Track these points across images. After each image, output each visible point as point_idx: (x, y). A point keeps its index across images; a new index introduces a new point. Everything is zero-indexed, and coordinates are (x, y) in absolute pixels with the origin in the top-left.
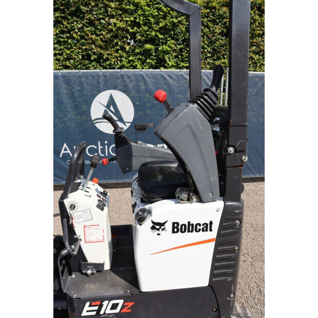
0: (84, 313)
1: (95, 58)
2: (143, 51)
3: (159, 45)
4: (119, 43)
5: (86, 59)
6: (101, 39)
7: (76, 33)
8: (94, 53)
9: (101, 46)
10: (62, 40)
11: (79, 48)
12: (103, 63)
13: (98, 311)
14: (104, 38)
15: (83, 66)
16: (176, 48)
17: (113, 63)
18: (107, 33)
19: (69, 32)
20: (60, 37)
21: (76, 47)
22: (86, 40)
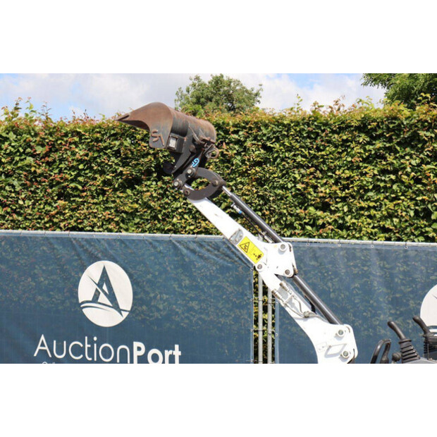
5: (423, 218)
7: (408, 174)
10: (382, 185)
11: (411, 199)
15: (416, 229)
19: (395, 172)
20: (382, 181)
21: (406, 196)
22: (424, 185)
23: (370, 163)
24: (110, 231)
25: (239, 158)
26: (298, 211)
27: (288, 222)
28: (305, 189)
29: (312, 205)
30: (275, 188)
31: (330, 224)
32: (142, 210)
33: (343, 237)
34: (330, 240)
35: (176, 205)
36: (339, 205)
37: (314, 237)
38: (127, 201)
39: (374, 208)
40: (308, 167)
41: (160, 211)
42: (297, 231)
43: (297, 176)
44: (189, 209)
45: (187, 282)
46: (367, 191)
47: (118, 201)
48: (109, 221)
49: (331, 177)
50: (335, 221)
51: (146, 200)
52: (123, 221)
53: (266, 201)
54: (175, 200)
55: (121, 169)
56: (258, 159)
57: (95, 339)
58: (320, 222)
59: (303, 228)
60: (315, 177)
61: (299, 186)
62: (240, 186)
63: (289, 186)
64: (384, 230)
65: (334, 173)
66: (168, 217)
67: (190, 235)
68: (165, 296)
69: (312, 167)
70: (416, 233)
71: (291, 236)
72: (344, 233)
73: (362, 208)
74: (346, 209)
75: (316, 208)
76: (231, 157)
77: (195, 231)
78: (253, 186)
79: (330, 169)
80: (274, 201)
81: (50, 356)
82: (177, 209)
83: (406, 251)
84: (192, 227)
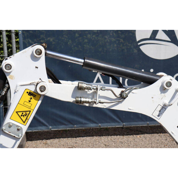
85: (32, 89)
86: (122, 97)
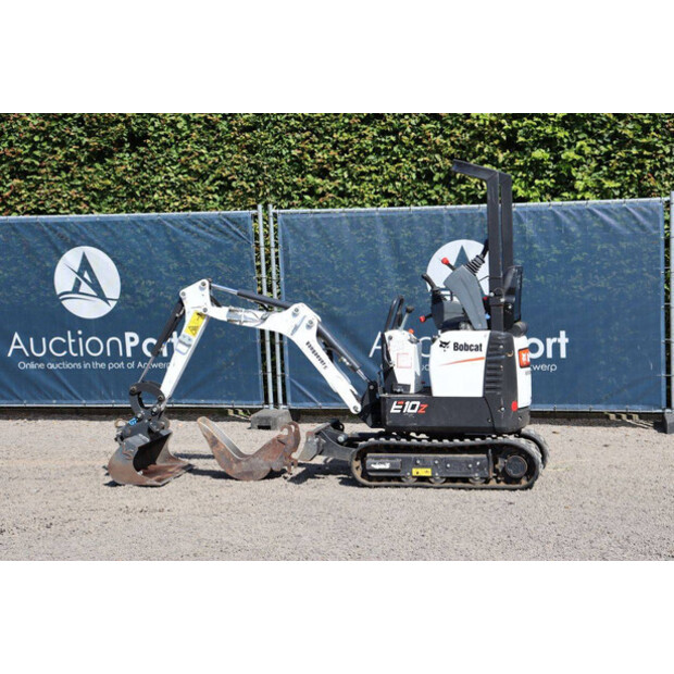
0: (392, 411)
1: (440, 179)
2: (531, 162)
3: (563, 149)
4: (486, 150)
5: (425, 180)
6: (452, 143)
7: (408, 135)
8: (439, 170)
9: (453, 155)
10: (382, 147)
11: (413, 161)
12: (455, 186)
13: (402, 409)
14: (458, 141)
15: (419, 192)
16: (597, 152)
17: (473, 187)
18: (464, 131)
19: (395, 133)
20: (381, 143)
21: (407, 158)
22: (425, 145)
23: (368, 123)
24: (79, 212)
25: (225, 123)
26: (295, 180)
27: (285, 193)
28: (301, 155)
29: (310, 172)
30: (267, 155)
31: (330, 192)
32: (116, 187)
33: (344, 205)
34: (330, 210)
35: (156, 179)
36: (339, 171)
37: (314, 207)
38: (97, 176)
39: (377, 172)
40: (303, 131)
41: (138, 187)
42: (295, 202)
43: (291, 141)
44: (172, 183)
45: (176, 265)
46: (367, 154)
47: (85, 177)
48: (78, 201)
49: (329, 141)
50: (336, 188)
51: (119, 175)
52: (94, 200)
53: (259, 170)
54: (155, 173)
55: (85, 140)
56: (247, 124)
57: (80, 332)
58: (320, 190)
59: (302, 199)
60: (311, 142)
61: (295, 152)
62: (229, 155)
63: (284, 152)
64: (387, 195)
65: (331, 136)
66: (147, 193)
67: (176, 213)
68: (150, 283)
69: (308, 130)
70: (419, 196)
71: (289, 207)
72: (345, 201)
73: (363, 173)
74: (346, 175)
75: (314, 175)
76: (217, 122)
77: (181, 207)
78: (244, 154)
79: (326, 132)
80: (268, 170)
81: (27, 355)
82: (158, 183)
83: (410, 216)
84: (177, 204)
85: (201, 311)
86: (264, 320)
